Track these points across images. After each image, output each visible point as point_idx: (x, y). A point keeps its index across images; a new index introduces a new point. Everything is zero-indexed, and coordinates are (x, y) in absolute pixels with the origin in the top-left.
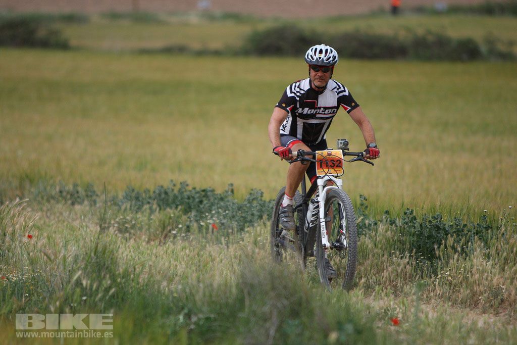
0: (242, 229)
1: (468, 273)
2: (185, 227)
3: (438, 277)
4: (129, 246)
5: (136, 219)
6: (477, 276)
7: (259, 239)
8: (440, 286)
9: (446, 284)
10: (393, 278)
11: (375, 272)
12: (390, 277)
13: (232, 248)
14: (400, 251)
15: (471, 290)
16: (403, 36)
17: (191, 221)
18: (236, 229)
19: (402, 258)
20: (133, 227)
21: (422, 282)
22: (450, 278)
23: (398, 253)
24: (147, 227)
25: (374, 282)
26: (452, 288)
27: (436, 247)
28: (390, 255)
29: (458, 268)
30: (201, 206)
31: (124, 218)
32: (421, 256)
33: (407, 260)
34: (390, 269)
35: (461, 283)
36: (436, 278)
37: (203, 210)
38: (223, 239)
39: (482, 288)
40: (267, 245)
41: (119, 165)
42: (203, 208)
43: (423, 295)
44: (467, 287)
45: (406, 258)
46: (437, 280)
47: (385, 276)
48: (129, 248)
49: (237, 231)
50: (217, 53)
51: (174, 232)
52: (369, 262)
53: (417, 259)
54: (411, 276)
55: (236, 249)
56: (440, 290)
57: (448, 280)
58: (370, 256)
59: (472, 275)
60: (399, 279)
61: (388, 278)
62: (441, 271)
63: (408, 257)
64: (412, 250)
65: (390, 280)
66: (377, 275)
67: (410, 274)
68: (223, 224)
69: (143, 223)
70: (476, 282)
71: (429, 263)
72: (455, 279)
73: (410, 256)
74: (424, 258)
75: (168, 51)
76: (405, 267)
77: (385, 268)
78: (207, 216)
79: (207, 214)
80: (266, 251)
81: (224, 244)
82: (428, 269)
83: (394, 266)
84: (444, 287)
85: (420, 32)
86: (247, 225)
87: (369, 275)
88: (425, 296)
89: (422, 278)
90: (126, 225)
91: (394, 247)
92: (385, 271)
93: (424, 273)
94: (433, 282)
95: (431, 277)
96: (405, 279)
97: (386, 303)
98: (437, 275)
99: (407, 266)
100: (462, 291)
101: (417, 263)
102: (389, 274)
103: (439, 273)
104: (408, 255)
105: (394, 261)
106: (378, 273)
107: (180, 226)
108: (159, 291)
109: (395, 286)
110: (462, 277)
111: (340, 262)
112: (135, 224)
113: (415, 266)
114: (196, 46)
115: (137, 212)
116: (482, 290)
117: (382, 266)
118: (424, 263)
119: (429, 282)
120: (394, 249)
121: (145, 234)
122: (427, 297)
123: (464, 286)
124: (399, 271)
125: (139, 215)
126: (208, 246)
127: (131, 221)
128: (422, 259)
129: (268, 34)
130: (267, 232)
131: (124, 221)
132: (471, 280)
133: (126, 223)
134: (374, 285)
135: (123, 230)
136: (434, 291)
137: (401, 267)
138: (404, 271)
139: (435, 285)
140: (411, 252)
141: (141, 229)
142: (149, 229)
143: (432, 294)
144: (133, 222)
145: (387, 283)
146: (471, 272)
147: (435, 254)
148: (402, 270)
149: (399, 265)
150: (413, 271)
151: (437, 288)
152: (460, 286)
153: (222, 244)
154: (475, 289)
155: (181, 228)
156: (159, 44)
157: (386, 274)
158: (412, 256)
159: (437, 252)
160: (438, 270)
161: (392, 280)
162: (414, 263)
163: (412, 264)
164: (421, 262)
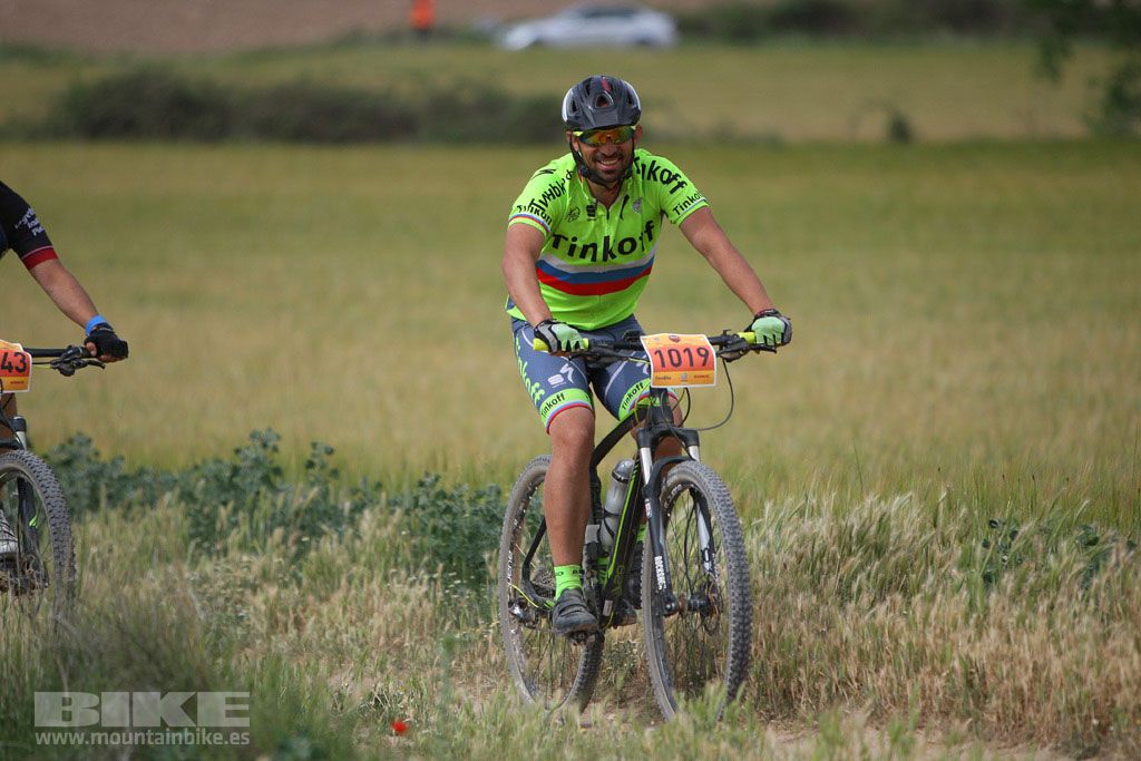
3: (494, 624)
8: (496, 643)
10: (394, 631)
11: (354, 618)
12: (388, 626)
14: (408, 569)
16: (407, 92)
19: (412, 584)
21: (458, 635)
23: (403, 573)
25: (352, 640)
27: (486, 556)
28: (386, 579)
32: (454, 578)
33: (424, 588)
34: (387, 608)
36: (488, 628)
43: (459, 665)
45: (421, 583)
46: (491, 631)
47: (376, 626)
52: (338, 596)
53: (446, 583)
54: (434, 623)
56: (498, 653)
58: (344, 582)
60: (408, 631)
61: (384, 629)
63: (425, 581)
64: (437, 565)
65: (387, 634)
66: (359, 624)
67: (431, 619)
71: (475, 593)
73: (431, 579)
74: (462, 584)
76: (420, 605)
77: (376, 605)
82: (470, 608)
83: (397, 604)
85: (444, 82)
87: (340, 624)
88: (464, 666)
89: (458, 627)
91: (396, 561)
92: (376, 615)
93: (461, 617)
94: (481, 636)
95: (477, 625)
96: (420, 632)
97: (379, 685)
98: (489, 620)
99: (425, 602)
101: (445, 594)
102: (385, 619)
103: (494, 616)
104: (426, 577)
105: (395, 590)
106: (362, 620)
109: (400, 647)
111: (278, 598)
113: (441, 602)
117: (370, 602)
118: (462, 595)
119: (473, 637)
120: (396, 565)
122: (469, 669)
124: (407, 614)
128: (457, 586)
134: (351, 645)
136: (484, 654)
137: (410, 604)
138: (419, 612)
139: (486, 643)
140: (431, 570)
143: (479, 662)
145: (382, 641)
147: (486, 573)
148: (413, 610)
149: (406, 599)
150: (437, 613)
151: (491, 649)
157: (377, 621)
158: (435, 580)
159: (491, 568)
160: (493, 608)
161: (391, 632)
162: (440, 594)
163: (435, 597)
164: (455, 592)
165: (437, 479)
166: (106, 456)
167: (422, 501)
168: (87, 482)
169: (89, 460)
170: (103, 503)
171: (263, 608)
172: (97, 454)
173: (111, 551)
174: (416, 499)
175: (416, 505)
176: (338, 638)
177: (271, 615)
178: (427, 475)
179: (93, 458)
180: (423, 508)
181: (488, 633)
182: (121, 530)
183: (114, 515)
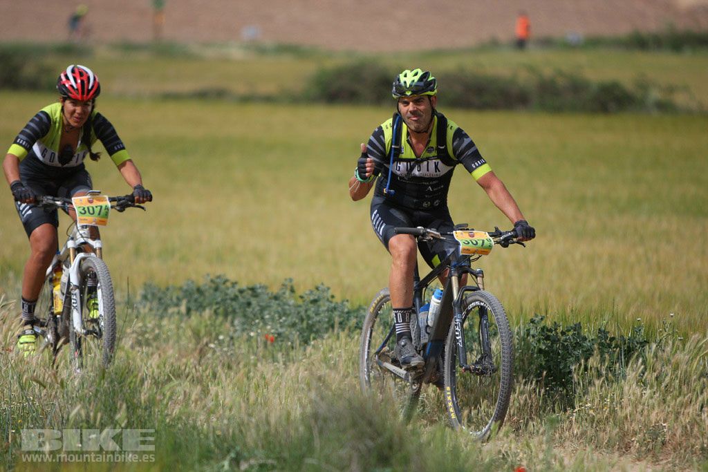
0: (306, 342)
1: (616, 406)
2: (228, 339)
3: (576, 410)
4: (151, 365)
5: (160, 327)
6: (629, 409)
7: (330, 355)
8: (577, 422)
9: (586, 419)
13: (292, 368)
14: (523, 374)
15: (620, 429)
16: (524, 78)
17: (235, 331)
18: (298, 342)
20: (156, 338)
21: (554, 416)
22: (591, 412)
23: (521, 376)
24: (175, 338)
26: (594, 425)
27: (573, 368)
29: (602, 398)
30: (249, 310)
31: (145, 326)
32: (552, 381)
33: (533, 387)
35: (607, 418)
36: (572, 412)
37: (251, 316)
38: (280, 355)
39: (635, 427)
40: (341, 365)
41: (137, 253)
42: (252, 312)
43: (554, 435)
44: (615, 424)
45: (531, 383)
46: (574, 414)
48: (152, 367)
49: (300, 345)
50: (269, 100)
51: (212, 345)
53: (546, 385)
54: (539, 408)
55: (298, 369)
56: (579, 428)
57: (589, 415)
59: (622, 408)
60: (522, 413)
62: (580, 401)
63: (534, 382)
64: (542, 372)
65: (509, 414)
67: (537, 406)
68: (279, 334)
69: (169, 333)
70: (627, 418)
71: (564, 390)
72: (599, 413)
73: (538, 381)
74: (557, 384)
75: (202, 96)
76: (530, 397)
78: (259, 323)
79: (257, 321)
80: (340, 373)
81: (281, 363)
82: (561, 399)
83: (516, 395)
84: (583, 423)
86: (312, 336)
88: (557, 436)
89: (554, 411)
90: (147, 336)
93: (556, 405)
94: (568, 418)
95: (565, 411)
96: (530, 413)
97: (506, 445)
98: (574, 408)
99: (533, 395)
100: (608, 429)
101: (546, 391)
103: (577, 405)
104: (535, 379)
105: (515, 387)
107: (221, 337)
108: (194, 427)
109: (517, 422)
110: (608, 410)
112: (159, 334)
113: (543, 395)
114: (240, 88)
115: (162, 318)
116: (636, 428)
118: (557, 391)
119: (563, 417)
120: (515, 371)
121: (173, 347)
122: (560, 437)
123: (611, 423)
124: (522, 402)
125: (165, 322)
126: (259, 365)
127: (153, 330)
128: (553, 386)
129: (340, 73)
130: (340, 346)
131: (144, 329)
132: (621, 414)
133: (146, 332)
135: (143, 342)
136: (570, 429)
137: (524, 396)
138: (529, 401)
139: (571, 422)
141: (167, 340)
142: (177, 341)
143: (567, 434)
144: (157, 331)
145: (506, 418)
146: (621, 403)
147: (572, 378)
148: (526, 400)
149: (522, 393)
150: (541, 402)
151: (574, 426)
152: (606, 422)
153: (278, 362)
154: (626, 427)
155: (223, 340)
156: (188, 86)
158: (540, 381)
159: (575, 376)
160: (576, 401)
161: (512, 413)
162: (543, 391)
163: (540, 392)
164: (552, 389)
165: (542, 319)
166: (338, 299)
167: (532, 332)
168: (326, 314)
169: (328, 300)
170: (336, 326)
171: (433, 395)
172: (333, 297)
173: (340, 356)
174: (528, 330)
175: (528, 335)
176: (480, 415)
177: (438, 399)
178: (536, 316)
179: (330, 299)
180: (533, 336)
181: (572, 415)
182: (346, 344)
183: (343, 335)
